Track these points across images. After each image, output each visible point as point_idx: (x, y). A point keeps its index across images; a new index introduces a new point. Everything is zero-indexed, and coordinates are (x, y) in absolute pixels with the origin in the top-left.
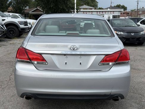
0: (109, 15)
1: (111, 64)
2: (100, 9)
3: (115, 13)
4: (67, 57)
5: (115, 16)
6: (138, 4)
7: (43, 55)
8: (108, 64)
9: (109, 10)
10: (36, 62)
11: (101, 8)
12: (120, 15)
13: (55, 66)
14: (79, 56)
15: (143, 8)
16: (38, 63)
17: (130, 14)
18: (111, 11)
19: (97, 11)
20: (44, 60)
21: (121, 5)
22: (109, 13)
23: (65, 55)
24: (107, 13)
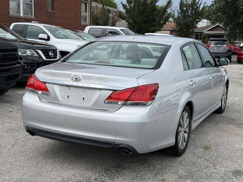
1: (120, 103)
7: (46, 84)
8: (117, 103)
10: (40, 92)
13: (57, 98)
14: (83, 89)
16: (42, 93)
20: (46, 90)
23: (68, 86)
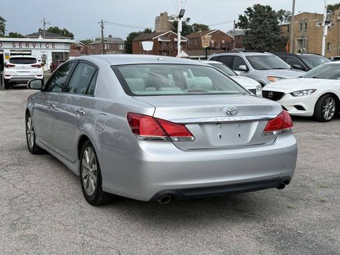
0: (43, 50)
1: (275, 132)
2: (12, 35)
3: (57, 47)
4: (221, 127)
5: (58, 55)
6: (103, 28)
7: (187, 126)
8: (272, 133)
9: (40, 39)
10: (176, 139)
11: (16, 34)
12: (68, 51)
14: (237, 124)
15: (110, 36)
16: (179, 140)
17: (82, 49)
18: (47, 43)
19: (14, 42)
20: (188, 133)
21: (59, 28)
22: (44, 46)
24: (38, 46)
